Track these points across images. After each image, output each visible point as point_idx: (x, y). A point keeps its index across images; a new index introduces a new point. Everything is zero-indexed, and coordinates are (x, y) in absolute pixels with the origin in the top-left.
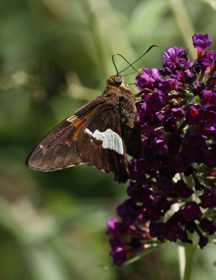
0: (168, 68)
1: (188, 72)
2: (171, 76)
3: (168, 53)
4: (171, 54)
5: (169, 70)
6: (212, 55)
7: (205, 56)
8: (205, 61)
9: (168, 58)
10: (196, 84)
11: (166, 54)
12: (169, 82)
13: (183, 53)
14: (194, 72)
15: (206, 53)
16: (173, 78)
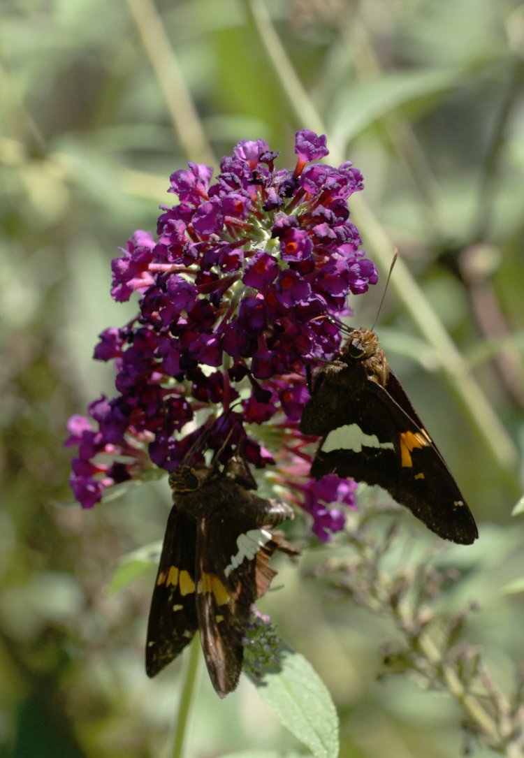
0: (236, 177)
1: (273, 193)
2: (240, 192)
3: (245, 149)
4: (249, 151)
5: (238, 180)
6: (322, 176)
7: (310, 174)
8: (308, 183)
9: (242, 158)
10: (281, 219)
11: (241, 149)
12: (235, 201)
13: (267, 156)
14: (281, 196)
15: (313, 169)
16: (243, 195)
